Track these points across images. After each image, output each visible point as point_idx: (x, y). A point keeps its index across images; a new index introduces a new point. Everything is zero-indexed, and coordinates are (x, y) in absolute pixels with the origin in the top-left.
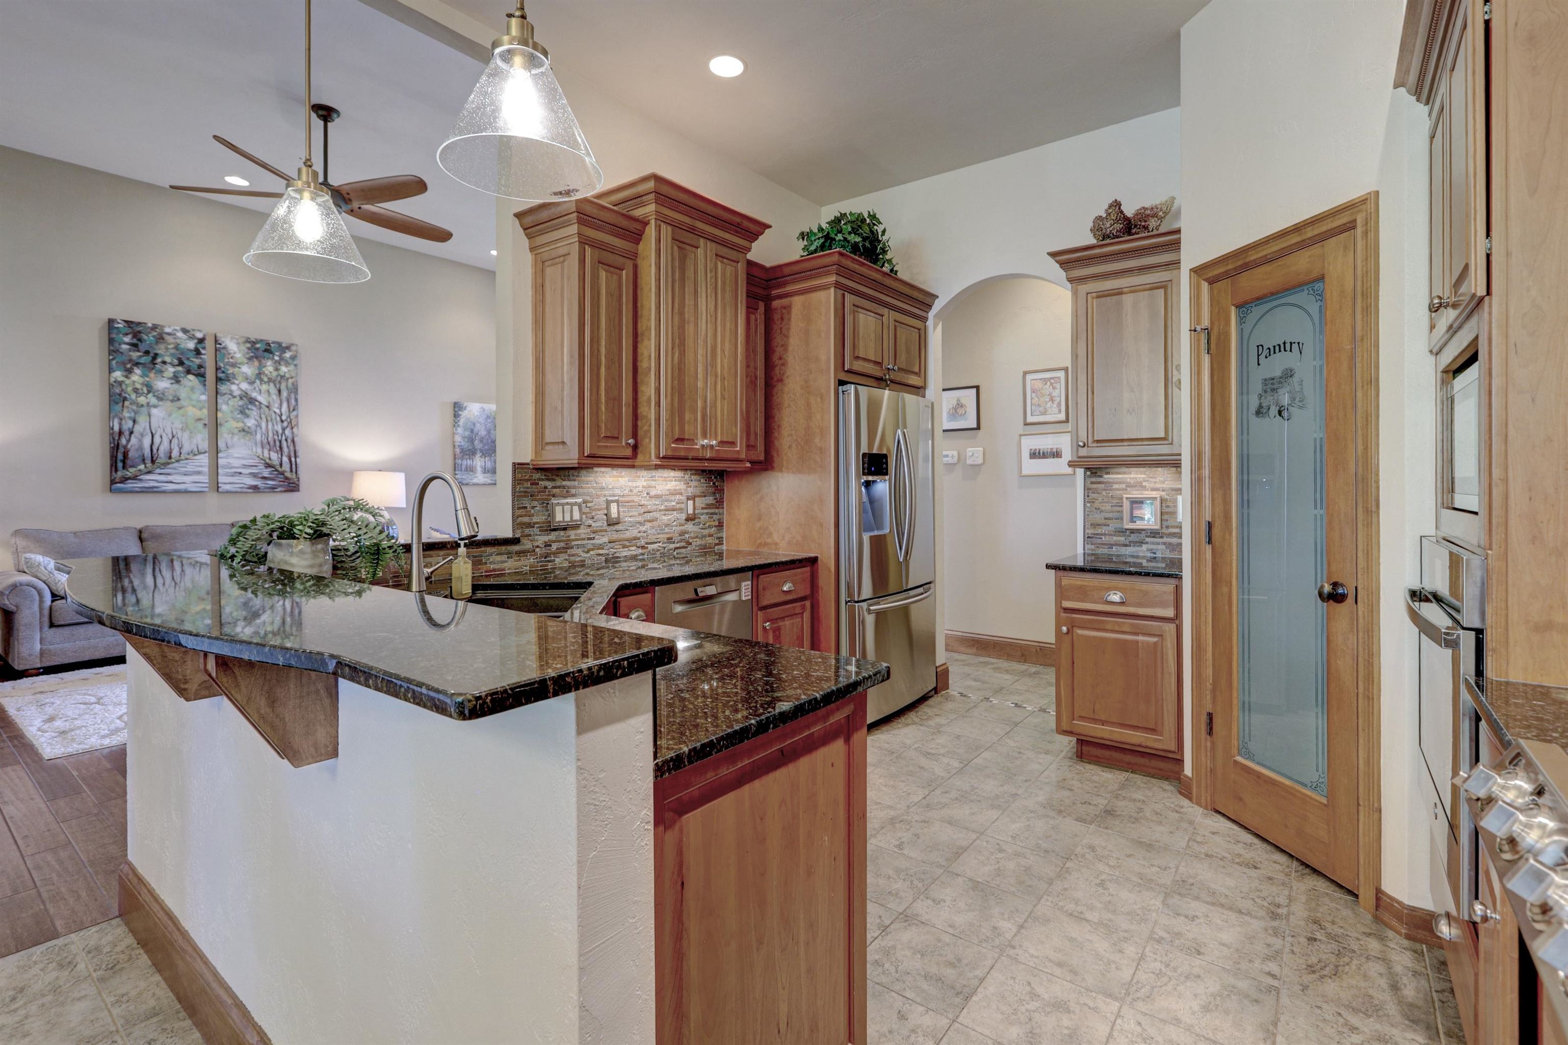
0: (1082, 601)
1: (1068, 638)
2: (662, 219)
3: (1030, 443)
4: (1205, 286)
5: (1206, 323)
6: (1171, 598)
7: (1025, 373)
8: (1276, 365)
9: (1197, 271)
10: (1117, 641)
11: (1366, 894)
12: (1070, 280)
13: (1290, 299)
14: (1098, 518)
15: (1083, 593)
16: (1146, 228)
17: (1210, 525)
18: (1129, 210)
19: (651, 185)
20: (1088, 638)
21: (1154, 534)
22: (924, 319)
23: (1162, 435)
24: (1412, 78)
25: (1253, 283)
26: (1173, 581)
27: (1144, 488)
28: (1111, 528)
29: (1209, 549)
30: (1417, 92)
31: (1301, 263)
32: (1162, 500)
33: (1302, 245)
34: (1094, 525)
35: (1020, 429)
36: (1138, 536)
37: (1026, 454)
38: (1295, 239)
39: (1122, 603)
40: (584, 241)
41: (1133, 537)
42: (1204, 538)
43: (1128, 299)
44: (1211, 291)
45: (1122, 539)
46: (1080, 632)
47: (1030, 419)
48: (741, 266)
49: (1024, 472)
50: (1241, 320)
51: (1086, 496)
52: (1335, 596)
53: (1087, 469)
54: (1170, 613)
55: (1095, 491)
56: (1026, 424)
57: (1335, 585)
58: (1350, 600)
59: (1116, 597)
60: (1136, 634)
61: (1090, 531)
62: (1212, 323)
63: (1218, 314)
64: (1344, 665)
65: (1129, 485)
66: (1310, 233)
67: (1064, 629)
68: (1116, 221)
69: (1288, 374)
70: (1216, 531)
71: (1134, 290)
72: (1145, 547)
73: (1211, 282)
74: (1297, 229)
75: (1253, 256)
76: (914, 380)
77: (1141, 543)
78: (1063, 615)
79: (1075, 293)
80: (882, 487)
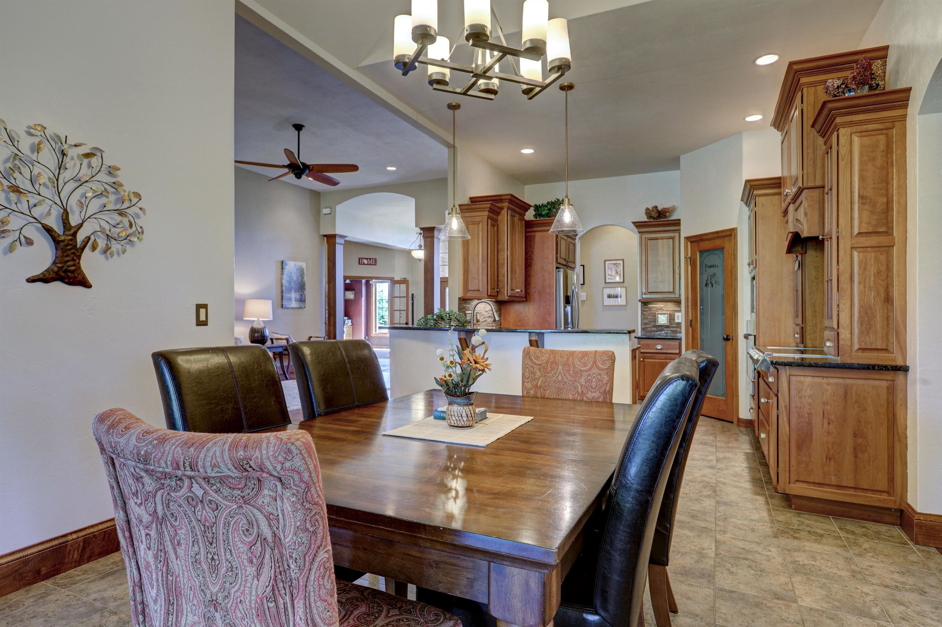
0: (648, 349)
1: (642, 363)
2: (509, 208)
3: (607, 291)
4: (689, 243)
5: (689, 255)
6: (678, 346)
7: (605, 261)
8: (711, 271)
9: (687, 238)
10: (660, 363)
11: (735, 421)
12: (639, 232)
13: (715, 252)
14: (646, 321)
15: (648, 346)
16: (665, 216)
17: (691, 321)
18: (660, 208)
19: (509, 197)
20: (650, 362)
21: (667, 327)
22: (575, 239)
23: (672, 291)
24: (745, 199)
25: (705, 245)
26: (678, 341)
27: (663, 310)
28: (651, 325)
29: (690, 329)
30: (746, 204)
31: (718, 242)
32: (670, 314)
33: (718, 238)
34: (645, 324)
35: (603, 285)
36: (662, 327)
37: (605, 296)
38: (716, 235)
39: (661, 349)
40: (489, 217)
41: (659, 328)
42: (689, 325)
43: (660, 241)
44: (691, 245)
45: (655, 329)
46: (646, 360)
47: (608, 281)
48: (524, 222)
49: (605, 304)
50: (701, 257)
51: (642, 313)
52: (727, 339)
53: (642, 303)
54: (677, 351)
55: (645, 311)
56: (606, 283)
57: (727, 336)
58: (731, 340)
59: (659, 348)
60: (666, 359)
61: (643, 326)
62: (691, 255)
63: (693, 253)
64: (729, 358)
65: (658, 309)
66: (720, 235)
67: (642, 359)
68: (656, 213)
69: (714, 275)
70: (693, 323)
71: (662, 238)
72: (663, 332)
73: (691, 242)
74: (717, 232)
75: (704, 238)
76: (572, 265)
77: (662, 330)
78: (641, 355)
79: (641, 238)
80: (569, 308)
